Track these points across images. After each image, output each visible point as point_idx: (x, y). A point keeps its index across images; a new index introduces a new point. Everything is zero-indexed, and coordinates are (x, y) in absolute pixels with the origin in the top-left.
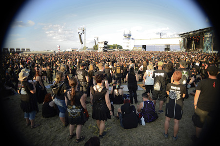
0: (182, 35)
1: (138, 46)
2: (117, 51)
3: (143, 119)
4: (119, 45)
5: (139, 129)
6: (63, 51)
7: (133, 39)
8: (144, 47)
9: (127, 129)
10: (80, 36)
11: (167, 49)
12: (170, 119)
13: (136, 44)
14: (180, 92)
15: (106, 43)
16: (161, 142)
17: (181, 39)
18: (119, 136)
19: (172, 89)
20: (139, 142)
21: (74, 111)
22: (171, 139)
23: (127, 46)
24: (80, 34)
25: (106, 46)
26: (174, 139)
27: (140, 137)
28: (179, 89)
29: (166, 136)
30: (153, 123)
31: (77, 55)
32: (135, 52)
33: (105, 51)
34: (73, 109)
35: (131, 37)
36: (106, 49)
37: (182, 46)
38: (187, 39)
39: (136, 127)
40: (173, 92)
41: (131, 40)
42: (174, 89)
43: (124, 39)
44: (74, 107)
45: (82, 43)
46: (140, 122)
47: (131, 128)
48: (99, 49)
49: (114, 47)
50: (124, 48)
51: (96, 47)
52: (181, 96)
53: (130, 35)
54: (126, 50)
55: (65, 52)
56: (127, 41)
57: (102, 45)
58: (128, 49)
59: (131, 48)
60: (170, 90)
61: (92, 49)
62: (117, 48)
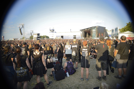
0: (82, 30)
1: (59, 36)
2: (46, 40)
3: (67, 73)
4: (47, 36)
5: (66, 79)
6: (7, 40)
7: (55, 32)
8: (62, 37)
9: (59, 80)
10: (20, 29)
11: (75, 38)
12: (83, 68)
13: (57, 35)
14: (87, 52)
15: (38, 35)
16: (80, 83)
17: (81, 32)
18: (54, 86)
19: (83, 50)
20: (67, 86)
21: (22, 71)
22: (85, 81)
23: (52, 37)
24: (20, 28)
25: (39, 36)
26: (87, 80)
27: (67, 83)
28: (87, 50)
29: (82, 80)
30: (74, 74)
31: (18, 42)
32: (57, 40)
33: (38, 39)
34: (20, 70)
35: (54, 31)
36: (38, 38)
37: (82, 36)
38: (85, 32)
39: (64, 78)
40: (84, 52)
41: (54, 33)
42: (84, 50)
43: (50, 32)
44: (21, 68)
45: (22, 34)
46: (66, 75)
47: (61, 80)
48: (34, 38)
49: (44, 37)
50: (50, 38)
51: (32, 37)
52: (88, 54)
53: (53, 30)
54: (51, 39)
55: (8, 40)
56: (52, 33)
57: (36, 36)
58: (53, 38)
59: (54, 38)
60: (82, 51)
61: (29, 38)
62: (46, 38)
